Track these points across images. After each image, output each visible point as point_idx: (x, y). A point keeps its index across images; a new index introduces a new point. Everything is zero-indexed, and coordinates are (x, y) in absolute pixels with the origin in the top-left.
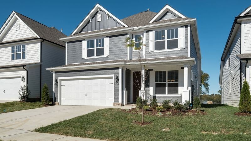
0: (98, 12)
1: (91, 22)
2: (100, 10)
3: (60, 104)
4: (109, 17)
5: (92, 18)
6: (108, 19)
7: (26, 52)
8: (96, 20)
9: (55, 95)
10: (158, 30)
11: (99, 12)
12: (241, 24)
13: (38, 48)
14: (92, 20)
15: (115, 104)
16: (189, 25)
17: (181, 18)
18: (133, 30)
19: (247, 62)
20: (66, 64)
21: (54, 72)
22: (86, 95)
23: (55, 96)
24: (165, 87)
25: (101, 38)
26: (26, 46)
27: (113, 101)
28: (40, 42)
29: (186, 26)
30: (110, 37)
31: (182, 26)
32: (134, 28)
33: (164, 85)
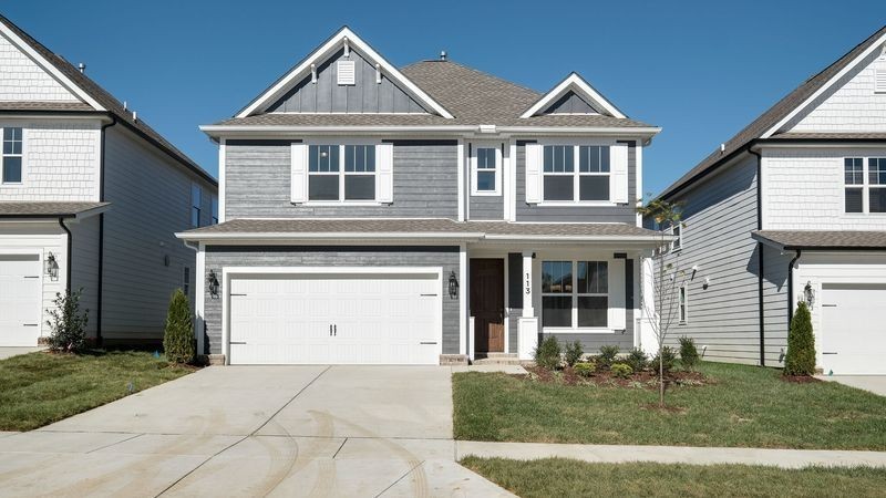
0: (341, 52)
1: (314, 80)
2: (350, 49)
3: (226, 361)
4: (382, 76)
5: (320, 70)
6: (379, 81)
7: (24, 155)
8: (334, 77)
9: (205, 329)
10: (553, 143)
11: (346, 54)
12: (759, 157)
13: (91, 150)
14: (318, 77)
15: (446, 358)
16: (639, 141)
17: (609, 115)
18: (479, 132)
19: (798, 256)
20: (222, 219)
21: (202, 245)
22: (333, 330)
23: (205, 334)
24: (570, 307)
25: (366, 143)
26: (26, 132)
27: (439, 349)
28: (99, 124)
29: (632, 144)
30: (397, 143)
31: (620, 142)
32: (482, 127)
33: (567, 304)
